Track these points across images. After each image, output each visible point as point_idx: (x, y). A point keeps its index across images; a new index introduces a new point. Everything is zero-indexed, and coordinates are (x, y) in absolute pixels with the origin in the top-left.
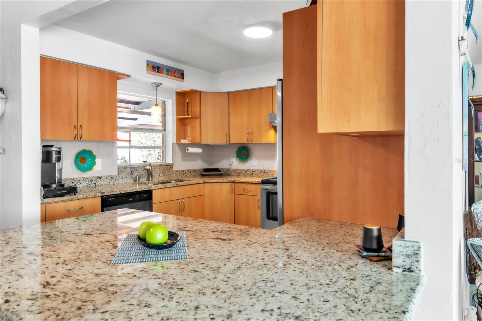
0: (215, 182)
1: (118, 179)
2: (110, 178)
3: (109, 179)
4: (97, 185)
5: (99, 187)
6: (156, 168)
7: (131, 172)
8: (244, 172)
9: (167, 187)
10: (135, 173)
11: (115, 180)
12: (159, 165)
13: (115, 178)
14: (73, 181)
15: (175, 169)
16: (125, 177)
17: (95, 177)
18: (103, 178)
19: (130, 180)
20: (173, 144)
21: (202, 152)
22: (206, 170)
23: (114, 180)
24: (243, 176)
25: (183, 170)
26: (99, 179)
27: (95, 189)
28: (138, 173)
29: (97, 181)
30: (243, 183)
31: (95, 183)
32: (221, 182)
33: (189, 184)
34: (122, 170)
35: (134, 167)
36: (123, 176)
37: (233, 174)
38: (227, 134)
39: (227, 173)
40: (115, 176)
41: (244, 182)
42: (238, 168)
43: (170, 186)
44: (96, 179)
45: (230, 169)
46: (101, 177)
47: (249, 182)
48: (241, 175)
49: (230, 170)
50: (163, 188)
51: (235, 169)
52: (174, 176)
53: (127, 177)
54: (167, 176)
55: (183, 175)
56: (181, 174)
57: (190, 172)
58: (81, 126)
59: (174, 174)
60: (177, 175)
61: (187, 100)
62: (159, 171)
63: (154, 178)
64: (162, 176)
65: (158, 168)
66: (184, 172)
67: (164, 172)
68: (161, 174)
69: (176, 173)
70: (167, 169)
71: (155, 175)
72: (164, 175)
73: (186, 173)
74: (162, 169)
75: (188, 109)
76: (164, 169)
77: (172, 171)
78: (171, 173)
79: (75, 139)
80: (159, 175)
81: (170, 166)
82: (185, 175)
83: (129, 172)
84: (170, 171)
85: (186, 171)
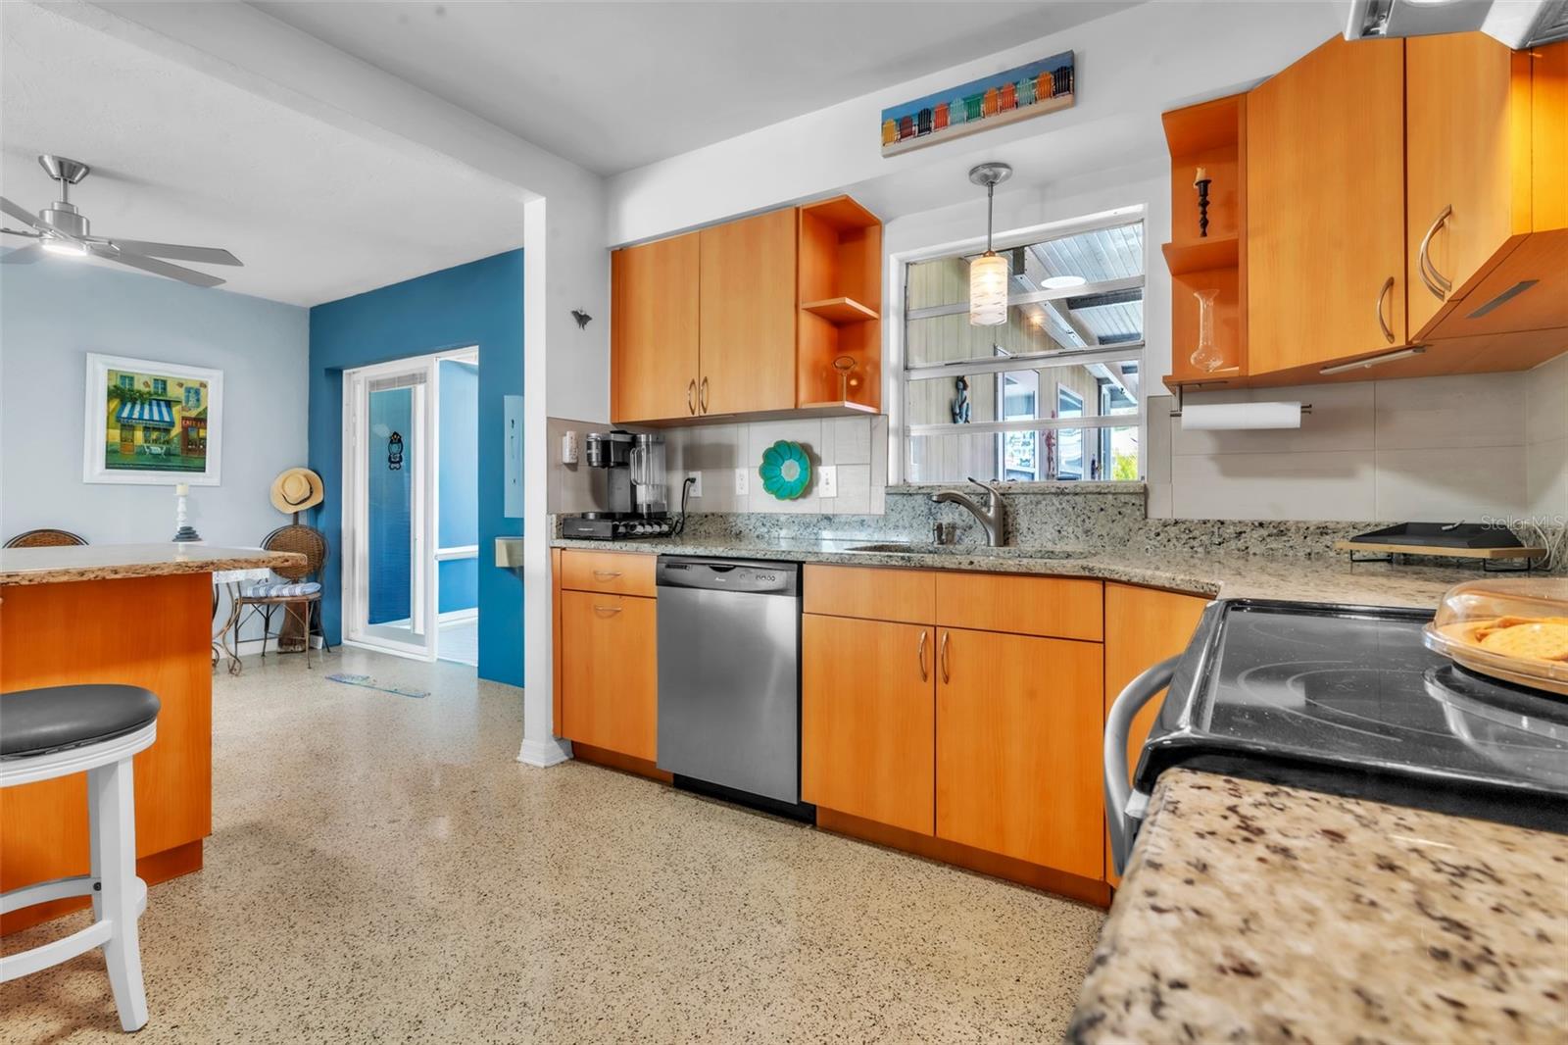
2: (857, 523)
3: (855, 524)
4: (820, 537)
6: (1038, 503)
7: (930, 509)
9: (856, 562)
11: (872, 529)
12: (1053, 490)
13: (872, 524)
14: (765, 521)
15: (1161, 509)
16: (907, 524)
17: (816, 515)
18: (836, 520)
19: (924, 537)
20: (1149, 397)
21: (1305, 422)
23: (870, 531)
25: (1214, 517)
26: (825, 523)
28: (957, 514)
29: (822, 527)
31: (815, 531)
33: (975, 567)
34: (896, 501)
36: (901, 521)
38: (1391, 281)
40: (872, 516)
43: (870, 562)
44: (818, 521)
46: (832, 517)
52: (1151, 542)
53: (915, 525)
54: (1106, 539)
55: (1220, 544)
56: (1203, 537)
57: (1281, 533)
58: (706, 380)
59: (1152, 535)
60: (1169, 541)
61: (1199, 170)
62: (1058, 515)
63: (1029, 538)
64: (1072, 536)
65: (1053, 504)
66: (1228, 531)
67: (1084, 521)
68: (1070, 530)
69: (1166, 532)
70: (1102, 510)
71: (1034, 527)
72: (1087, 532)
73: (1243, 535)
74: (1074, 508)
75: (1204, 213)
76: (1084, 508)
77: (1135, 519)
78: (1127, 529)
79: (693, 413)
80: (1059, 531)
81: (1123, 498)
82: (1233, 544)
83: (922, 508)
84: (1126, 520)
85: (1244, 529)
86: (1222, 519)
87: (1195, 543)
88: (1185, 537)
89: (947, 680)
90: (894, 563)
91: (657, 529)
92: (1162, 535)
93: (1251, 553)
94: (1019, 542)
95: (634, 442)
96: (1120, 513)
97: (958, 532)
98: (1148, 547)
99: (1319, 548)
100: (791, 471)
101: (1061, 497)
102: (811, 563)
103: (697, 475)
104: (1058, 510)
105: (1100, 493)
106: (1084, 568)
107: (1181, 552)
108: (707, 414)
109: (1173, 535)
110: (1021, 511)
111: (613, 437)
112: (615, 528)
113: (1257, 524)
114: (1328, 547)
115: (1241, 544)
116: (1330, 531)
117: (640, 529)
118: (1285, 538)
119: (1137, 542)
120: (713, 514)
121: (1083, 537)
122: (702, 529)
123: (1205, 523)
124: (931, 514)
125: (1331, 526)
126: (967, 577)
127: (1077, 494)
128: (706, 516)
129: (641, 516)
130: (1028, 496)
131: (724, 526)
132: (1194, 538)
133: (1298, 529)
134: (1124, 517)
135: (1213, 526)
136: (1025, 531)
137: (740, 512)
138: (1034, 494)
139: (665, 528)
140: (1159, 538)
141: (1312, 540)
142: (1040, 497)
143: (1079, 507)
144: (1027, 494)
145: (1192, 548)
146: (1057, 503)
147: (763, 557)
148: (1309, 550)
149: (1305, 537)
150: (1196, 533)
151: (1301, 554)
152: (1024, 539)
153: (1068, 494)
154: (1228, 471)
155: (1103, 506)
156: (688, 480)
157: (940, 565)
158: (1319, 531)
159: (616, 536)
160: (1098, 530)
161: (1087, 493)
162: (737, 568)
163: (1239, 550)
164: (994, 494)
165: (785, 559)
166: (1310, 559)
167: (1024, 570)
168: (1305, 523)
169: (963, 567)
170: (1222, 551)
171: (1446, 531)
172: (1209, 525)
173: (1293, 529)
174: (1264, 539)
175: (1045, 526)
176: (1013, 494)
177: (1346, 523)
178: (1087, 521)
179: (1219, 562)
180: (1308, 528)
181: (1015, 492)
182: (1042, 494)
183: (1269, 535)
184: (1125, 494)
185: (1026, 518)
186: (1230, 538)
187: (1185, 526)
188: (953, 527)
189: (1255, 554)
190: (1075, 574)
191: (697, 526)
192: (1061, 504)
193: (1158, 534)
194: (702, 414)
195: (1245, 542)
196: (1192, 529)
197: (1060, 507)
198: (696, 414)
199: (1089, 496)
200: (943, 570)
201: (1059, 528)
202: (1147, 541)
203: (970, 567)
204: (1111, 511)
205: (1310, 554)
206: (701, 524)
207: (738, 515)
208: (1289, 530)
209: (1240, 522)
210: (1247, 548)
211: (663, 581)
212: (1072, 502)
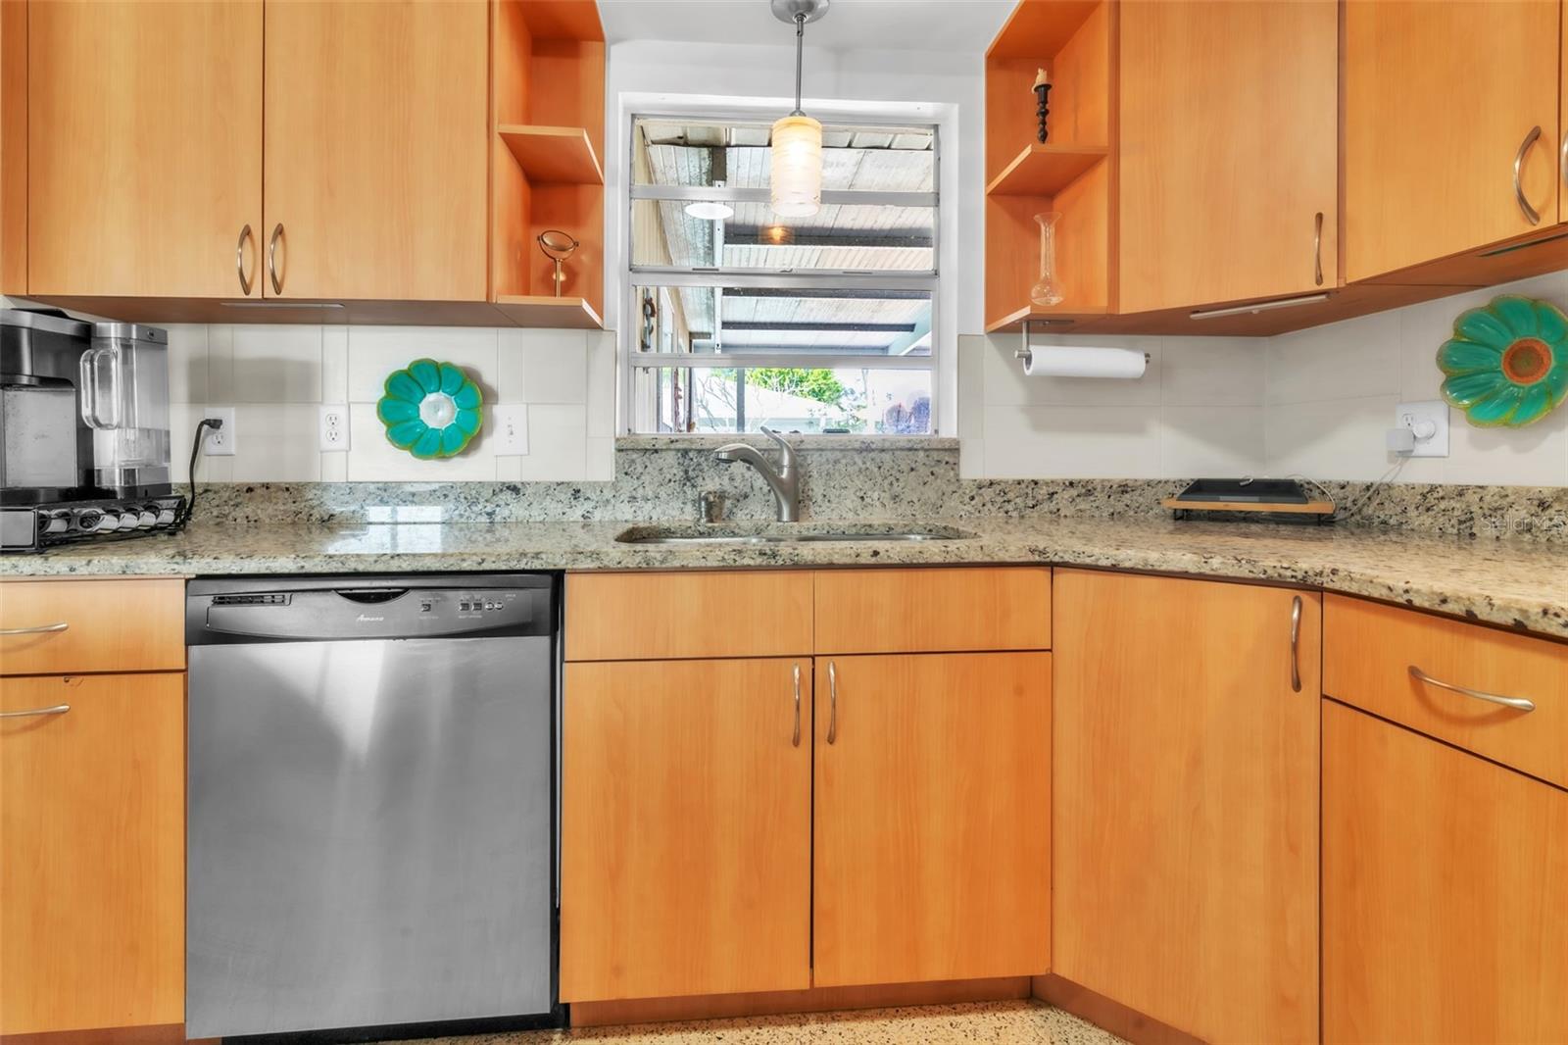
0: (1127, 564)
1: (608, 501)
2: (565, 495)
3: (563, 497)
4: (498, 519)
5: (508, 531)
6: (836, 462)
7: (686, 472)
8: (1519, 514)
9: (677, 564)
10: (708, 480)
11: (593, 504)
12: (857, 445)
13: (593, 496)
14: (385, 495)
15: (973, 468)
16: (650, 495)
17: (491, 484)
18: (529, 491)
19: (676, 513)
20: (959, 335)
21: (1145, 373)
22: (1200, 488)
23: (588, 506)
24: (1515, 541)
25: (1028, 476)
26: (508, 496)
27: (488, 536)
28: (726, 478)
29: (502, 503)
30: (1409, 606)
31: (489, 510)
32: (1184, 575)
33: (882, 559)
34: (633, 461)
35: (699, 451)
36: (640, 490)
37: (1418, 519)
38: (1320, 217)
39: (1369, 511)
40: (593, 485)
41: (1417, 602)
42: (1463, 482)
43: (702, 563)
44: (494, 493)
45: (1389, 487)
46: (520, 486)
47: (1483, 613)
48: (1490, 532)
49: (1395, 493)
50: (638, 571)
51: (1433, 489)
52: (966, 507)
53: (663, 495)
54: (917, 505)
55: (1033, 507)
56: (1018, 500)
57: (1089, 493)
58: (280, 231)
59: (967, 499)
60: (984, 505)
61: (1040, 71)
62: (861, 477)
63: (824, 508)
64: (878, 503)
65: (855, 463)
66: (1041, 492)
67: (891, 484)
68: (876, 495)
69: (981, 495)
70: (912, 470)
71: (832, 494)
72: (895, 498)
73: (1055, 496)
74: (880, 468)
75: (1044, 123)
76: (892, 468)
77: (948, 481)
78: (940, 494)
79: (247, 291)
80: (862, 498)
81: (935, 455)
82: (1046, 507)
83: (675, 471)
84: (939, 481)
85: (1056, 489)
86: (1035, 478)
87: (1010, 507)
88: (1000, 499)
89: (831, 740)
90: (747, 561)
91: (148, 519)
92: (977, 498)
93: (1062, 515)
94: (813, 514)
95: (86, 337)
96: (932, 474)
97: (728, 503)
98: (963, 513)
99: (1120, 507)
100: (437, 411)
101: (864, 454)
102: (575, 572)
103: (228, 414)
104: (860, 471)
105: (910, 449)
106: (1032, 551)
107: (996, 518)
108: (283, 295)
109: (988, 499)
110: (815, 474)
111: (26, 319)
112: (43, 522)
113: (1067, 484)
114: (1127, 506)
115: (1053, 506)
116: (1129, 489)
117: (109, 523)
118: (1092, 498)
119: (951, 507)
120: (267, 486)
121: (890, 504)
122: (239, 513)
123: (1019, 484)
124: (688, 479)
125: (1130, 484)
126: (864, 575)
127: (883, 450)
128: (250, 490)
129: (109, 494)
130: (824, 453)
131: (293, 507)
132: (1009, 501)
133: (1103, 487)
134: (936, 478)
135: (1027, 487)
136: (820, 498)
137: (326, 480)
138: (833, 449)
139: (167, 517)
140: (973, 503)
141: (1115, 499)
142: (839, 455)
143: (886, 466)
144: (822, 450)
145: (1007, 512)
146: (860, 463)
147: (475, 568)
148: (1112, 510)
149: (1109, 497)
150: (1011, 495)
151: (1105, 514)
152: (818, 509)
153: (873, 450)
154: (1038, 426)
155: (914, 466)
156: (207, 422)
157: (825, 561)
158: (1120, 489)
159: (45, 543)
160: (908, 495)
161: (897, 449)
162: (412, 593)
163: (1051, 513)
164: (788, 448)
165: (528, 567)
166: (1113, 519)
167: (953, 559)
168: (1109, 481)
169: (862, 560)
170: (1035, 515)
171: (1244, 486)
172: (1023, 486)
173: (1099, 488)
174: (1073, 500)
175: (844, 492)
176: (808, 450)
177: (1143, 480)
178: (895, 484)
179: (1033, 527)
180: (1111, 487)
181: (809, 447)
182: (842, 450)
183: (1078, 496)
184: (938, 450)
185: (821, 482)
186: (1043, 500)
187: (999, 488)
188: (722, 496)
189: (1066, 516)
190: (1018, 560)
191: (226, 509)
192: (864, 463)
193: (972, 498)
194: (270, 293)
195: (1057, 503)
196: (1006, 491)
197: (864, 467)
198: (256, 294)
199: (898, 453)
200: (831, 567)
201: (862, 494)
202: (961, 506)
203: (873, 560)
204: (923, 471)
205: (1113, 514)
206: (236, 505)
207: (323, 487)
208: (1095, 489)
209: (1052, 482)
210: (1058, 510)
211: (203, 633)
212: (878, 460)
